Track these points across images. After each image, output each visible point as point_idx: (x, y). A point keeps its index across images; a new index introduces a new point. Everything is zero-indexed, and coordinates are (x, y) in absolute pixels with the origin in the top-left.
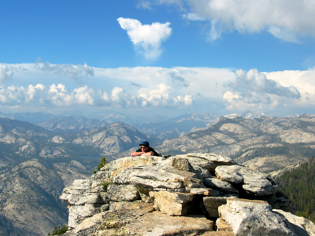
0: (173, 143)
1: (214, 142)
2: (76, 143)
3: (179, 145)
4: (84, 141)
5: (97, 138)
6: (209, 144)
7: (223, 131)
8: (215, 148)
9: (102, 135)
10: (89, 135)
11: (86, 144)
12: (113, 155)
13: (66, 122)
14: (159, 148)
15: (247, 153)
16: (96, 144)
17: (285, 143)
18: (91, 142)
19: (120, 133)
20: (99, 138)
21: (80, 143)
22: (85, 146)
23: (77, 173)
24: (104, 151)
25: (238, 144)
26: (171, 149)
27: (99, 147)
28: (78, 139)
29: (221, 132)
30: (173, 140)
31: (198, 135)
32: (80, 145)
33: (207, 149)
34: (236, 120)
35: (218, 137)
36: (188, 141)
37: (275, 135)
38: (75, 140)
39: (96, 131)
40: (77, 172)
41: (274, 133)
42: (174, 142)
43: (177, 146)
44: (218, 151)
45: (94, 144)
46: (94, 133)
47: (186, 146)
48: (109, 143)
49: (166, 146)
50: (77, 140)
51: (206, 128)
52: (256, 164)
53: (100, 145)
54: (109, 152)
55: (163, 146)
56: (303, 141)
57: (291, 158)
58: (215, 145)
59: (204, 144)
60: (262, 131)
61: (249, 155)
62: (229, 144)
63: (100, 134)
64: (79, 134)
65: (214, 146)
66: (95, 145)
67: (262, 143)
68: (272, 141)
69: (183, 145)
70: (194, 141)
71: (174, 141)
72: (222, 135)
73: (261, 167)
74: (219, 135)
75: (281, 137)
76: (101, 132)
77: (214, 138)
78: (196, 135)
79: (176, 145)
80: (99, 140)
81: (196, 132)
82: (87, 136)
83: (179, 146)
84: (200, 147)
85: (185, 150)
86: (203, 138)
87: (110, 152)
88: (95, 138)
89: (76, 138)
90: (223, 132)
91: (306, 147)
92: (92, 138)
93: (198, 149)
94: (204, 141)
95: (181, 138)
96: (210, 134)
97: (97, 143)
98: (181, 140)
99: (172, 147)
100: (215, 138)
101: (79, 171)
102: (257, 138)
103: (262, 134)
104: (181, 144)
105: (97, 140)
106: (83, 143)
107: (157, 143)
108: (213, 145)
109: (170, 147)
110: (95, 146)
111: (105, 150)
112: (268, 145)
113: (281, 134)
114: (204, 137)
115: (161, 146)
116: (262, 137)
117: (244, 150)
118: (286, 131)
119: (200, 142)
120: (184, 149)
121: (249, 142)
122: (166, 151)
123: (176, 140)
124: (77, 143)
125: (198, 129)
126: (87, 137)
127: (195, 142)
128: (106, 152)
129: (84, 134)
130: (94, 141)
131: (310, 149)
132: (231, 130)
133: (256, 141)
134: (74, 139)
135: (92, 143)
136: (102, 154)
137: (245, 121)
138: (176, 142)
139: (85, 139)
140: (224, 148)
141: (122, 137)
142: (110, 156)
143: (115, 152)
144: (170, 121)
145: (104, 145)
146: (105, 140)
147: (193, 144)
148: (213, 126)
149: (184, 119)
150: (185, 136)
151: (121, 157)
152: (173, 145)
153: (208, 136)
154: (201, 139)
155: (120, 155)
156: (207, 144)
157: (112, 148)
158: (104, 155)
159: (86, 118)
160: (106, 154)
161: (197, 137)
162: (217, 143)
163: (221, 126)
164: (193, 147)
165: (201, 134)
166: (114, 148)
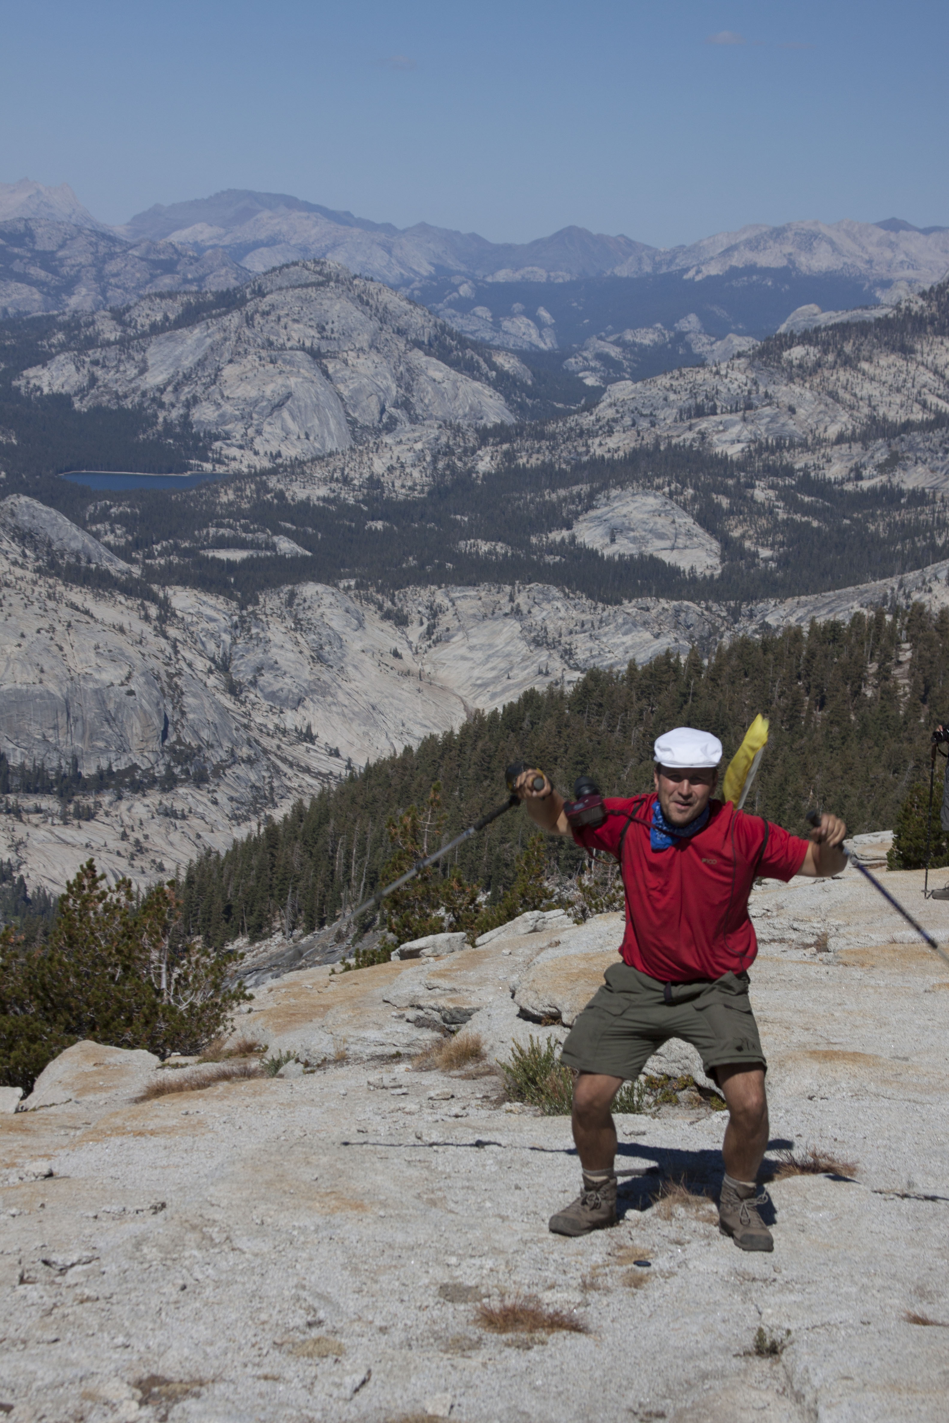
0: (666, 399)
1: (932, 399)
2: (39, 388)
3: (700, 412)
4: (93, 380)
5: (178, 359)
6: (895, 415)
9: (209, 341)
10: (123, 343)
11: (106, 398)
12: (273, 471)
14: (571, 429)
16: (167, 398)
18: (133, 385)
19: (321, 329)
20: (188, 363)
21: (67, 388)
22: (98, 410)
23: (35, 576)
24: (217, 445)
26: (649, 439)
27: (186, 421)
28: (53, 365)
30: (664, 381)
31: (825, 353)
32: (61, 401)
33: (880, 441)
36: (762, 389)
38: (30, 372)
39: (166, 318)
40: (38, 570)
42: (672, 397)
43: (690, 417)
45: (154, 400)
46: (156, 329)
47: (744, 419)
48: (254, 393)
49: (615, 420)
50: (45, 371)
51: (878, 313)
53: (194, 401)
54: (248, 454)
55: (598, 420)
58: (932, 417)
59: (866, 410)
63: (197, 332)
64: (61, 336)
65: (927, 426)
66: (162, 405)
69: (727, 417)
70: (797, 389)
71: (671, 389)
76: (203, 325)
77: (927, 377)
78: (812, 349)
79: (681, 411)
80: (187, 377)
81: (817, 330)
82: (108, 344)
83: (704, 424)
84: (833, 432)
85: (739, 447)
86: (855, 368)
87: (256, 453)
88: (163, 361)
89: (43, 359)
92: (144, 361)
93: (825, 440)
94: (868, 389)
95: (717, 373)
96: (906, 351)
97: (176, 390)
98: (715, 381)
99: (653, 424)
100: (936, 372)
101: (52, 564)
104: (715, 407)
105: (172, 371)
106: (82, 392)
107: (560, 406)
108: (918, 415)
109: (644, 424)
110: (162, 415)
111: (228, 436)
114: (865, 365)
115: (587, 420)
119: (833, 395)
120: (733, 442)
122: (617, 450)
123: (681, 381)
124: (46, 390)
125: (827, 318)
126: (112, 352)
127: (808, 395)
128: (234, 452)
129: (90, 331)
130: (155, 378)
134: (31, 365)
135: (144, 394)
138: (684, 395)
139: (95, 363)
141: (333, 355)
142: (257, 476)
143: (291, 451)
144: (648, 269)
145: (218, 406)
146: (229, 372)
147: (792, 410)
148: (923, 295)
149: (737, 260)
150: (739, 355)
151: (325, 481)
152: (661, 414)
153: (892, 358)
154: (843, 375)
155: (319, 472)
156: (882, 410)
157: (267, 428)
158: (221, 469)
159: (112, 239)
160: (234, 465)
161: (818, 365)
162: (946, 407)
164: (792, 426)
165: (848, 348)
166: (284, 428)
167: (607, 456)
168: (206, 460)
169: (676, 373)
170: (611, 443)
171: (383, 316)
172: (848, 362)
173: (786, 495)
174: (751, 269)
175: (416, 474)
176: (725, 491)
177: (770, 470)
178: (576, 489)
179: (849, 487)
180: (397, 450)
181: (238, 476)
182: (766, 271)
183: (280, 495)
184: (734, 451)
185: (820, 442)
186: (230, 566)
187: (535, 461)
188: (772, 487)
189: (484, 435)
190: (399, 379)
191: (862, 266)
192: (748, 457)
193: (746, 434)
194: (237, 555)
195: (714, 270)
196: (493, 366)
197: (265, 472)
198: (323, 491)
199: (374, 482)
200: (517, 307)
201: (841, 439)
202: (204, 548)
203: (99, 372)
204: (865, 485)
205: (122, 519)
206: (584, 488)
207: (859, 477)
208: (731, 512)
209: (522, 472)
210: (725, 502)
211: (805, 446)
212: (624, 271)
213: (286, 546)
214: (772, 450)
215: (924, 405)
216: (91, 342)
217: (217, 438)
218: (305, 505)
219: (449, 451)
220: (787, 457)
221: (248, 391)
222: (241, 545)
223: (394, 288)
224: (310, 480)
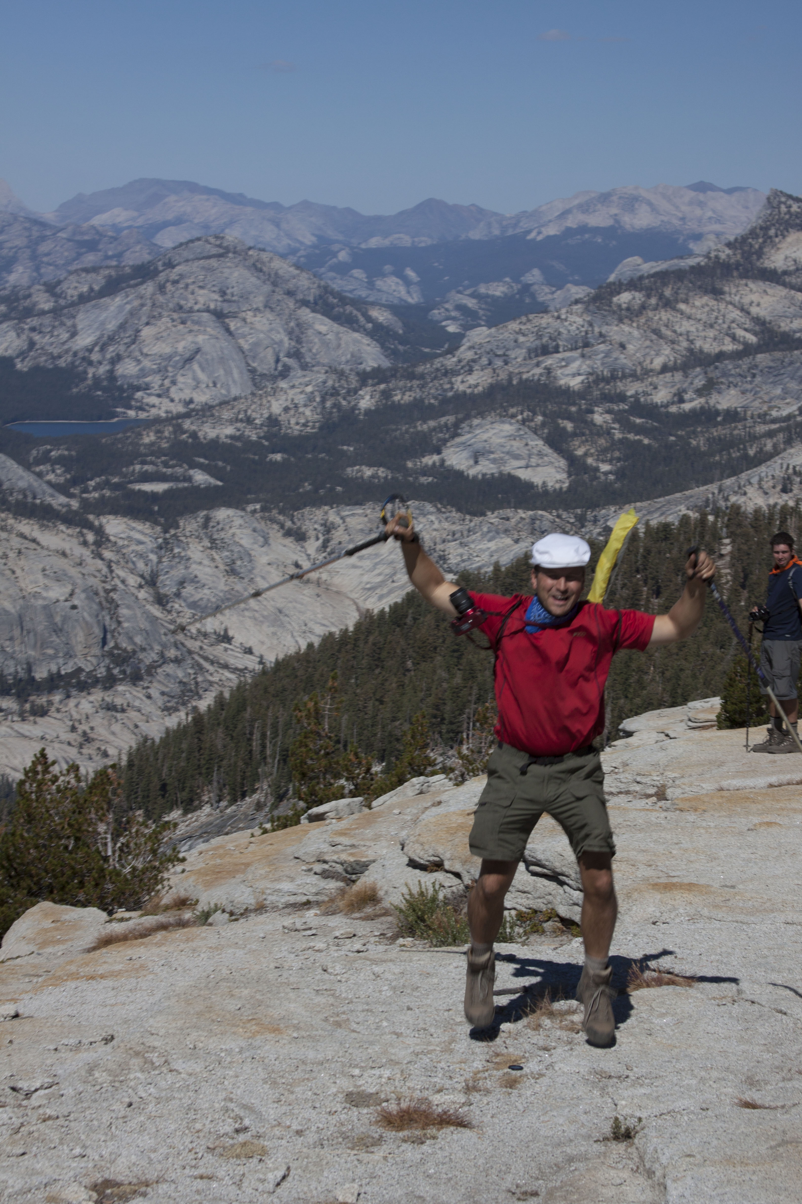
0: (516, 341)
1: (740, 333)
3: (545, 351)
4: (32, 344)
5: (103, 323)
6: (710, 347)
7: (785, 273)
8: (745, 363)
9: (128, 307)
10: (56, 312)
11: (44, 358)
12: (187, 415)
14: (437, 370)
16: (95, 357)
18: (66, 347)
19: (223, 293)
20: (111, 326)
21: (10, 352)
22: (36, 370)
24: (139, 394)
26: (503, 376)
27: (111, 376)
29: (773, 277)
30: (514, 326)
31: (648, 297)
32: (5, 362)
33: (698, 369)
35: (758, 305)
36: (597, 330)
39: (91, 289)
43: (537, 356)
44: (758, 379)
45: (84, 359)
46: (83, 299)
47: (583, 356)
48: (168, 350)
49: (474, 361)
51: (692, 262)
53: (117, 359)
54: (165, 401)
55: (460, 361)
58: (741, 347)
59: (685, 344)
63: (118, 300)
65: (737, 356)
66: (91, 363)
69: (568, 354)
70: (626, 328)
71: (520, 332)
72: (781, 291)
74: (765, 291)
76: (122, 294)
77: (735, 314)
78: (637, 295)
79: (529, 351)
80: (111, 339)
81: (641, 278)
82: (43, 313)
83: (549, 361)
84: (658, 363)
85: (579, 379)
86: (674, 309)
87: (172, 401)
88: (90, 326)
90: (787, 279)
92: (74, 326)
93: (652, 370)
94: (686, 326)
95: (558, 317)
96: (717, 293)
97: (102, 350)
98: (557, 324)
99: (506, 363)
100: (742, 310)
104: (557, 346)
105: (98, 333)
106: (22, 355)
107: (427, 350)
108: (729, 346)
109: (499, 363)
110: (91, 371)
111: (147, 387)
114: (682, 306)
115: (450, 362)
119: (657, 332)
120: (574, 375)
122: (477, 386)
123: (529, 326)
125: (649, 267)
126: (47, 320)
127: (636, 333)
128: (153, 400)
129: (27, 303)
130: (84, 340)
135: (75, 354)
136: (132, 413)
138: (531, 337)
139: (33, 329)
140: (791, 363)
141: (234, 315)
142: (174, 419)
143: (201, 398)
144: (496, 232)
145: (139, 361)
146: (147, 332)
147: (623, 346)
148: (729, 245)
149: (571, 222)
150: (577, 302)
151: (231, 422)
152: (512, 354)
153: (705, 299)
154: (665, 315)
155: (226, 414)
156: (698, 344)
157: (180, 379)
158: (143, 415)
159: (43, 225)
160: (154, 411)
161: (643, 307)
162: (752, 339)
163: (774, 245)
164: (623, 360)
165: (668, 292)
166: (195, 378)
167: (469, 391)
168: (130, 408)
169: (524, 319)
170: (472, 380)
171: (275, 280)
172: (668, 304)
173: (621, 418)
174: (583, 229)
175: (308, 412)
176: (569, 417)
177: (607, 398)
178: (443, 420)
179: (673, 409)
180: (291, 392)
181: (157, 420)
182: (596, 230)
183: (194, 435)
184: (575, 383)
185: (647, 372)
186: (154, 497)
187: (408, 398)
188: (609, 412)
189: (364, 378)
190: (290, 333)
191: (676, 222)
192: (587, 388)
193: (585, 368)
194: (160, 487)
195: (552, 230)
196: (369, 319)
197: (180, 416)
198: (229, 430)
199: (273, 421)
200: (388, 268)
201: (665, 369)
202: (131, 482)
203: (37, 337)
204: (687, 407)
205: (60, 461)
206: (450, 419)
207: (682, 401)
208: (574, 435)
209: (397, 407)
210: (569, 426)
211: (634, 376)
212: (476, 235)
213: (200, 477)
214: (607, 380)
215: (734, 338)
216: (29, 312)
217: (138, 389)
218: (215, 443)
219: (335, 393)
220: (620, 386)
221: (164, 348)
222: (163, 478)
223: (283, 256)
224: (218, 421)
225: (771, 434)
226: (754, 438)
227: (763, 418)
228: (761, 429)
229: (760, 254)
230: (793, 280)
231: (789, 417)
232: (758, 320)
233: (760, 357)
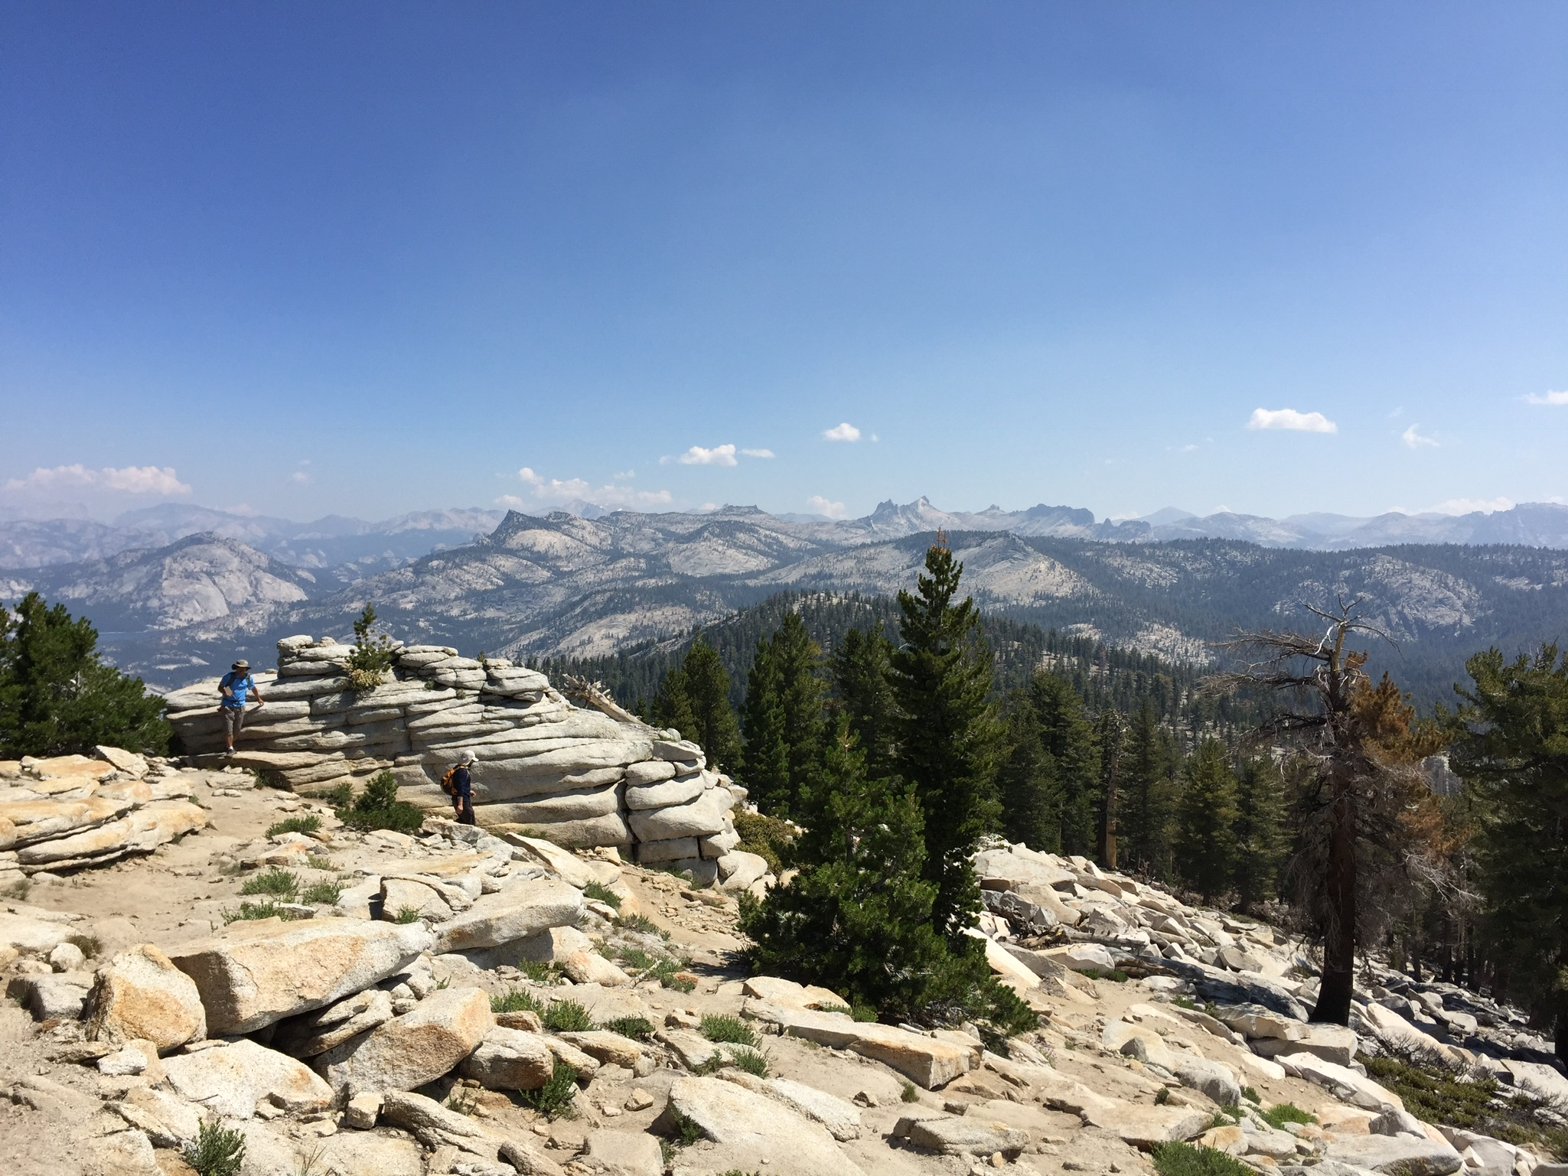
1: (495, 580)
2: (67, 596)
3: (393, 591)
4: (96, 591)
5: (139, 579)
6: (480, 587)
7: (517, 550)
8: (498, 595)
10: (111, 574)
11: (103, 599)
12: (189, 628)
13: (38, 540)
15: (586, 604)
16: (134, 597)
17: (683, 576)
18: (116, 592)
19: (211, 562)
21: (82, 596)
22: (100, 604)
24: (161, 617)
25: (560, 581)
27: (145, 608)
29: (511, 552)
31: (447, 562)
32: (80, 601)
33: (474, 598)
34: (551, 520)
35: (504, 566)
36: (420, 579)
37: (655, 558)
38: (65, 589)
39: (133, 561)
41: (655, 553)
42: (381, 584)
43: (388, 593)
44: (505, 603)
45: (127, 598)
46: (128, 566)
47: (413, 593)
48: (178, 593)
49: (355, 596)
50: (71, 588)
51: (469, 545)
52: (613, 631)
53: (148, 598)
54: (176, 620)
55: (347, 596)
56: (727, 571)
57: (700, 612)
58: (496, 587)
59: (467, 586)
60: (622, 549)
61: (592, 609)
62: (533, 585)
64: (79, 572)
65: (494, 591)
66: (131, 601)
67: (622, 579)
68: (650, 573)
69: (405, 592)
70: (436, 579)
71: (380, 581)
72: (515, 559)
73: (625, 639)
74: (507, 559)
75: (671, 561)
77: (493, 571)
78: (441, 561)
79: (384, 591)
80: (144, 587)
81: (443, 553)
82: (103, 574)
83: (395, 596)
84: (453, 596)
85: (411, 604)
86: (461, 569)
87: (180, 620)
88: (131, 581)
89: (73, 584)
90: (518, 553)
91: (737, 583)
92: (122, 581)
93: (450, 599)
94: (467, 577)
95: (400, 573)
96: (483, 561)
97: (139, 594)
98: (399, 577)
99: (372, 597)
100: (496, 569)
102: (612, 567)
103: (624, 556)
104: (399, 588)
105: (136, 584)
106: (89, 597)
107: (329, 591)
108: (490, 587)
109: (369, 597)
110: (132, 605)
111: (165, 613)
112: (639, 584)
113: (671, 555)
114: (465, 567)
115: (342, 596)
116: (624, 563)
117: (577, 598)
118: (685, 546)
119: (452, 580)
120: (408, 603)
121: (591, 577)
122: (356, 609)
124: (71, 596)
125: (447, 548)
126: (105, 578)
127: (441, 581)
128: (170, 620)
129: (94, 569)
130: (128, 588)
131: (746, 587)
132: (540, 548)
133: (606, 575)
134: (62, 586)
135: (122, 596)
136: (156, 627)
137: (576, 523)
139: (96, 583)
140: (519, 595)
141: (218, 574)
142: (181, 631)
143: (197, 619)
144: (368, 531)
145: (160, 599)
146: (165, 584)
147: (434, 588)
148: (488, 537)
149: (410, 525)
150: (410, 566)
151: (215, 630)
152: (375, 592)
153: (477, 564)
154: (456, 572)
155: (212, 627)
156: (474, 586)
157: (185, 608)
158: (162, 628)
159: (105, 527)
160: (170, 626)
161: (444, 568)
162: (501, 583)
163: (511, 537)
164: (434, 594)
165: (457, 561)
166: (194, 608)
168: (155, 624)
169: (382, 574)
170: (353, 605)
171: (242, 555)
172: (458, 566)
173: (433, 624)
174: (414, 530)
175: (260, 624)
176: (406, 624)
177: (425, 614)
178: (337, 627)
179: (461, 619)
180: (250, 615)
181: (172, 630)
182: (422, 531)
183: (193, 638)
184: (409, 606)
185: (447, 600)
186: (168, 670)
187: (318, 615)
188: (428, 621)
189: (293, 606)
190: (251, 583)
191: (462, 526)
192: (416, 608)
193: (414, 599)
194: (172, 667)
195: (397, 531)
196: (296, 575)
197: (185, 628)
198: (214, 635)
199: (239, 629)
200: (308, 550)
201: (457, 598)
202: (156, 664)
203: (99, 588)
204: (469, 617)
205: (112, 654)
206: (340, 626)
207: (466, 614)
208: (408, 632)
209: (312, 621)
210: (406, 628)
211: (440, 602)
212: (360, 533)
213: (195, 660)
214: (426, 605)
215: (492, 583)
216: (94, 574)
217: (160, 614)
218: (205, 642)
219: (275, 613)
220: (433, 608)
221: (175, 592)
222: (173, 662)
223: (247, 544)
224: (207, 631)
225: (511, 630)
226: (503, 632)
227: (508, 622)
228: (507, 627)
229: (504, 541)
230: (521, 554)
231: (521, 621)
232: (503, 574)
233: (505, 592)
